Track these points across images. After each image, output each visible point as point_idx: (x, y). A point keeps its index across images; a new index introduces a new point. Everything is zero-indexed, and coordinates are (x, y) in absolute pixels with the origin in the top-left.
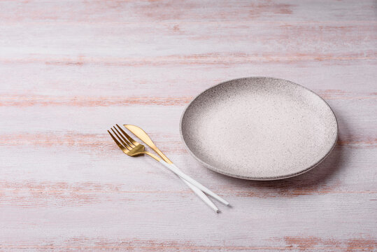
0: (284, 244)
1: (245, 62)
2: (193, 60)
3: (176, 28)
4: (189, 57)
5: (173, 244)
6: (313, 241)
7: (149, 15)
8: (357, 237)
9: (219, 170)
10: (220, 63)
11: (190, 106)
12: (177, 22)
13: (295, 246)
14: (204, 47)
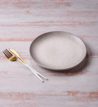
0: (66, 94)
1: (53, 25)
2: (34, 24)
3: (28, 12)
4: (33, 23)
5: (27, 94)
6: (77, 92)
7: (18, 6)
8: (93, 91)
9: (43, 66)
10: (44, 25)
11: (33, 42)
12: (28, 9)
13: (71, 94)
14: (38, 19)
